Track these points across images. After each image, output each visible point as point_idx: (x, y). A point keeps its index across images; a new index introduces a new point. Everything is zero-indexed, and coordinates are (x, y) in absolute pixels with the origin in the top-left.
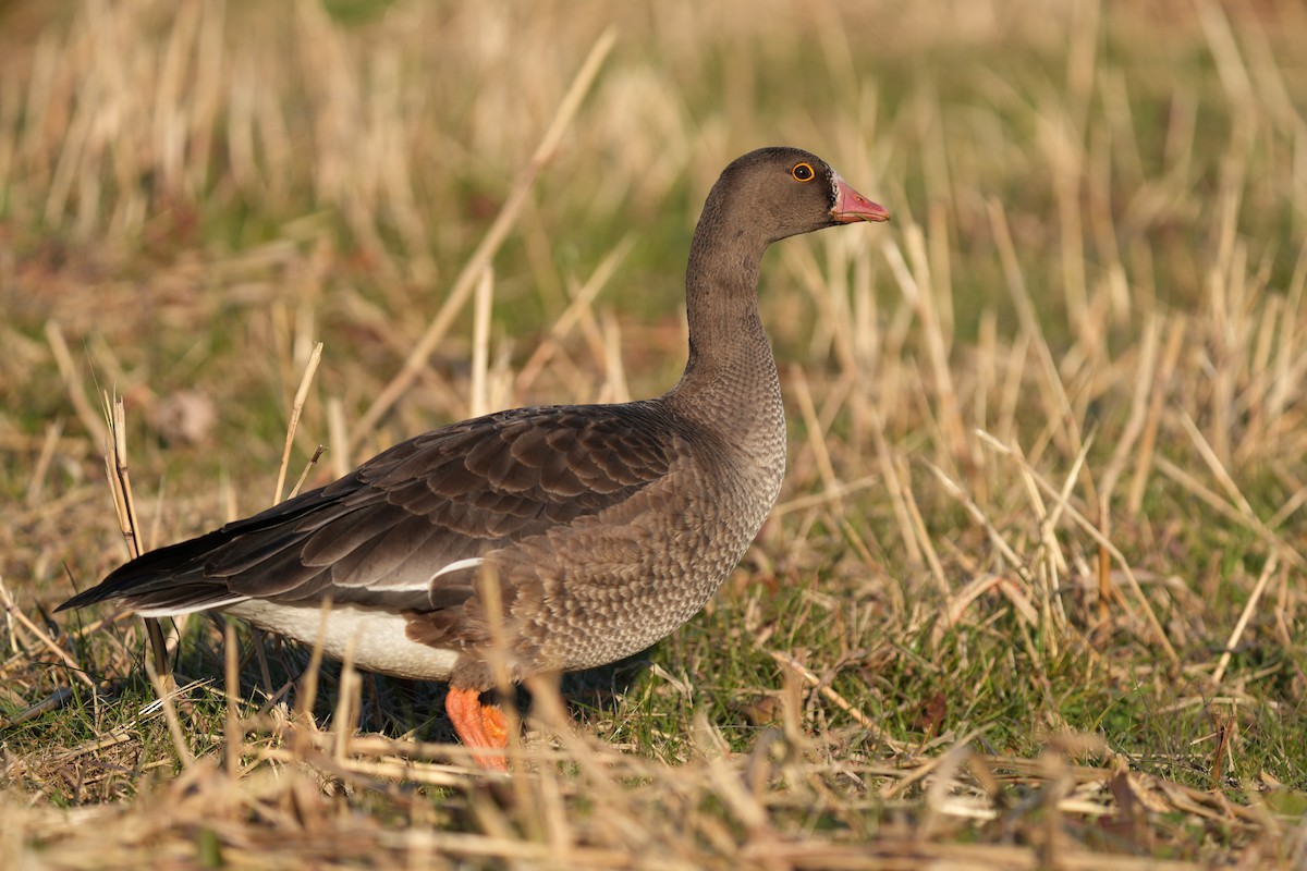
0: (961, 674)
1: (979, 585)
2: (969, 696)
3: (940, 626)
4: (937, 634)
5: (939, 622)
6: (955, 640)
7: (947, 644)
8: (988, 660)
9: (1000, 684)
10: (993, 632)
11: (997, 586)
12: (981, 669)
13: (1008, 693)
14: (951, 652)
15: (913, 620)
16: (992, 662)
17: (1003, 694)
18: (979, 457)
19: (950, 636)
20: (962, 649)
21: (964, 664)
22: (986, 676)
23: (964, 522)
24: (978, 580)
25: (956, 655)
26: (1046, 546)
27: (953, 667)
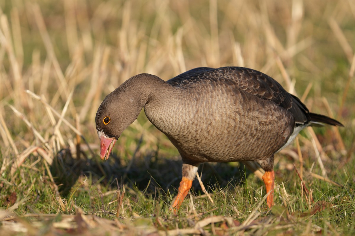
0: (22, 185)
1: (29, 150)
2: (25, 193)
3: (13, 167)
4: (13, 171)
5: (13, 165)
6: (20, 172)
7: (17, 174)
8: (33, 179)
9: (38, 188)
10: (35, 169)
11: (36, 150)
12: (30, 182)
13: (41, 192)
14: (19, 176)
15: (3, 165)
16: (35, 179)
17: (39, 192)
18: (31, 105)
19: (18, 171)
20: (23, 176)
21: (23, 181)
22: (33, 185)
23: (26, 130)
24: (28, 148)
25: (20, 178)
26: (56, 136)
27: (20, 182)
